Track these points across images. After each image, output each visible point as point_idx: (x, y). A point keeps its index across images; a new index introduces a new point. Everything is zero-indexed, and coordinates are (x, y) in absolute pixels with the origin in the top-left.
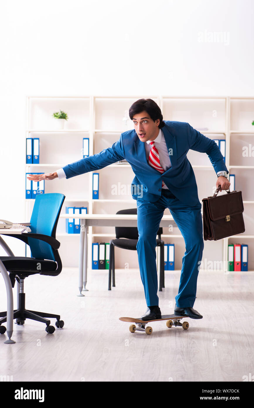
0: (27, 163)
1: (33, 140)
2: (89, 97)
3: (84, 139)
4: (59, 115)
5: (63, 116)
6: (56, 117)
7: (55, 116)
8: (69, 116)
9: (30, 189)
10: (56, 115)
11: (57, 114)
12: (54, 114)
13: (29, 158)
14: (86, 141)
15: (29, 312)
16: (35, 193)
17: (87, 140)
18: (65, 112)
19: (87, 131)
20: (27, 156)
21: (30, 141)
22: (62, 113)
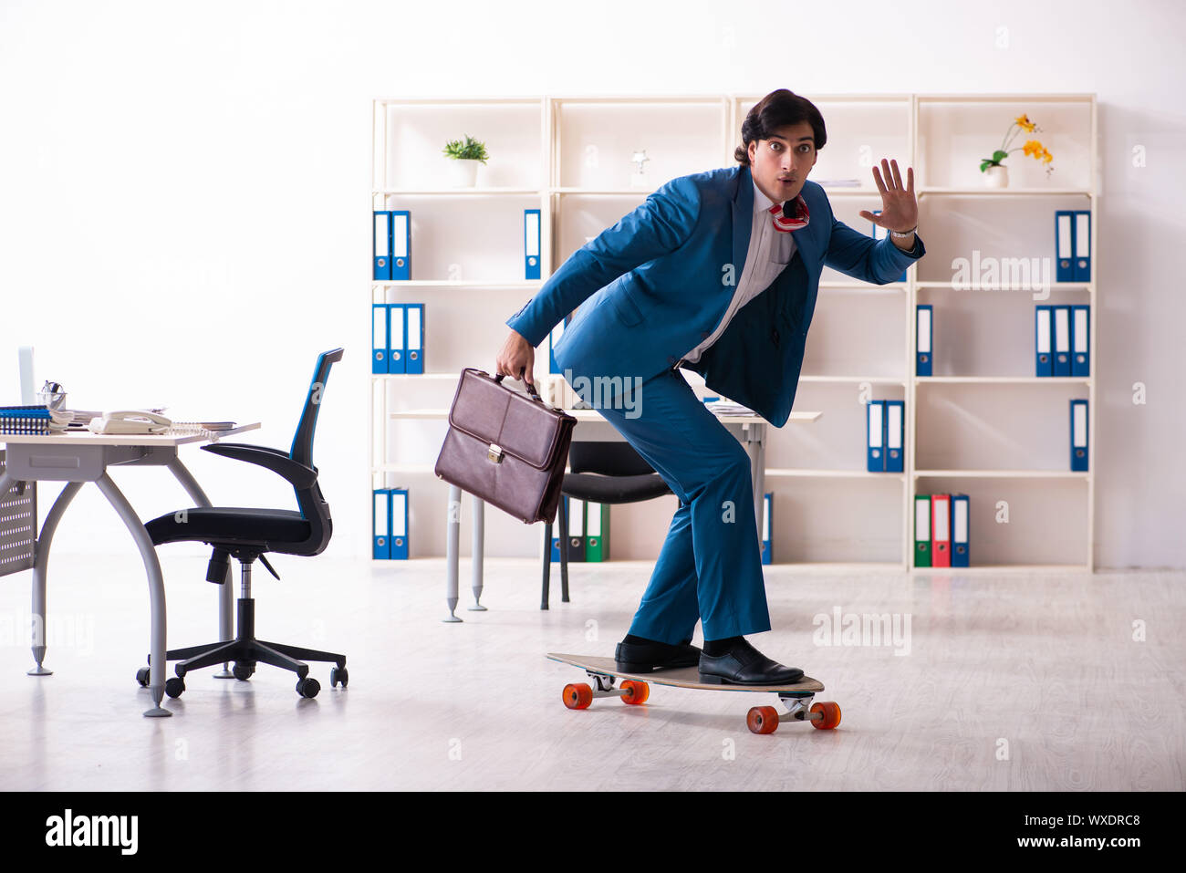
0: (375, 277)
1: (391, 216)
2: (538, 101)
3: (528, 212)
4: (460, 150)
5: (473, 152)
6: (453, 155)
7: (451, 152)
8: (488, 150)
9: (383, 346)
10: (452, 149)
11: (456, 145)
12: (449, 147)
13: (382, 264)
14: (533, 218)
15: (263, 646)
16: (397, 357)
17: (536, 216)
18: (479, 139)
19: (536, 192)
20: (375, 259)
21: (382, 221)
22: (472, 143)
